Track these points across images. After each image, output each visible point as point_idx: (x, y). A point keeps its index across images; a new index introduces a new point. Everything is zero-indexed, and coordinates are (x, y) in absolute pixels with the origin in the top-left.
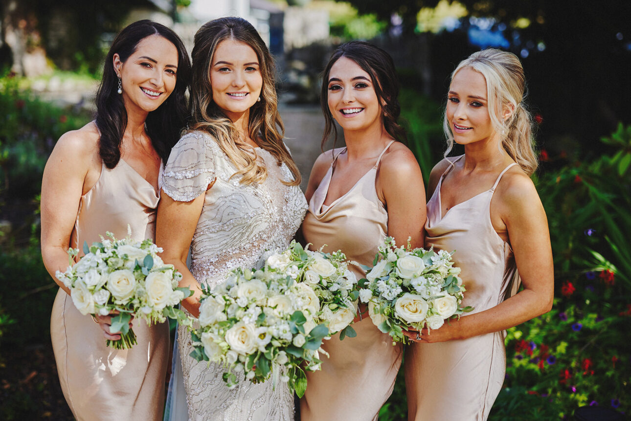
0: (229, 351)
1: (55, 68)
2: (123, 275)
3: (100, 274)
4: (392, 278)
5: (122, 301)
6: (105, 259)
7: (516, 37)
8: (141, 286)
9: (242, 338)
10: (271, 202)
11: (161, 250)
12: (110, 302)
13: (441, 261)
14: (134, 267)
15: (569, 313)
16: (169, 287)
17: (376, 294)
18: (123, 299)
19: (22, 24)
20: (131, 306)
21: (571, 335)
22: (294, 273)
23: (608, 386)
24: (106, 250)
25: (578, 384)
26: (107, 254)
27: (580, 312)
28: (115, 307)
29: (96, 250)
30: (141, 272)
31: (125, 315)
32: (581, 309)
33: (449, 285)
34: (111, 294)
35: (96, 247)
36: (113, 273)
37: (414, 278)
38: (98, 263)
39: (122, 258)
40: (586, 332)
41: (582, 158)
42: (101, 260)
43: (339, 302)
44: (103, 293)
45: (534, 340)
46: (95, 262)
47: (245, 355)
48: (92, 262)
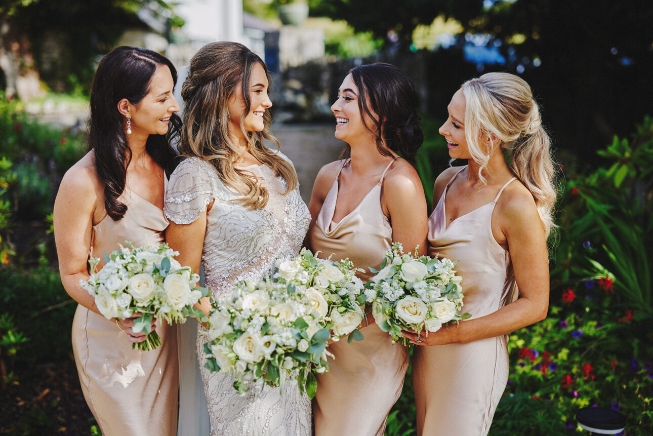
0: (238, 361)
1: (49, 91)
2: (143, 279)
3: (121, 279)
4: (395, 280)
5: (144, 303)
6: (125, 265)
7: (512, 53)
8: (160, 288)
9: (249, 348)
10: (271, 214)
11: (177, 253)
12: (132, 305)
13: (444, 268)
14: (153, 270)
15: (570, 321)
16: (188, 288)
17: (380, 295)
18: (144, 301)
19: (15, 46)
20: (152, 308)
21: (571, 343)
22: (305, 278)
23: (608, 391)
24: (125, 257)
25: (580, 389)
26: (126, 260)
27: (580, 320)
28: (136, 310)
29: (116, 257)
30: (159, 274)
31: (147, 315)
32: (581, 317)
33: (449, 291)
34: (133, 298)
35: (116, 254)
36: (133, 278)
37: (416, 282)
38: (119, 269)
39: (141, 263)
40: (587, 339)
41: (579, 171)
42: (121, 266)
43: (347, 306)
44: (125, 297)
45: (536, 348)
46: (116, 268)
47: (253, 363)
48: (112, 269)
